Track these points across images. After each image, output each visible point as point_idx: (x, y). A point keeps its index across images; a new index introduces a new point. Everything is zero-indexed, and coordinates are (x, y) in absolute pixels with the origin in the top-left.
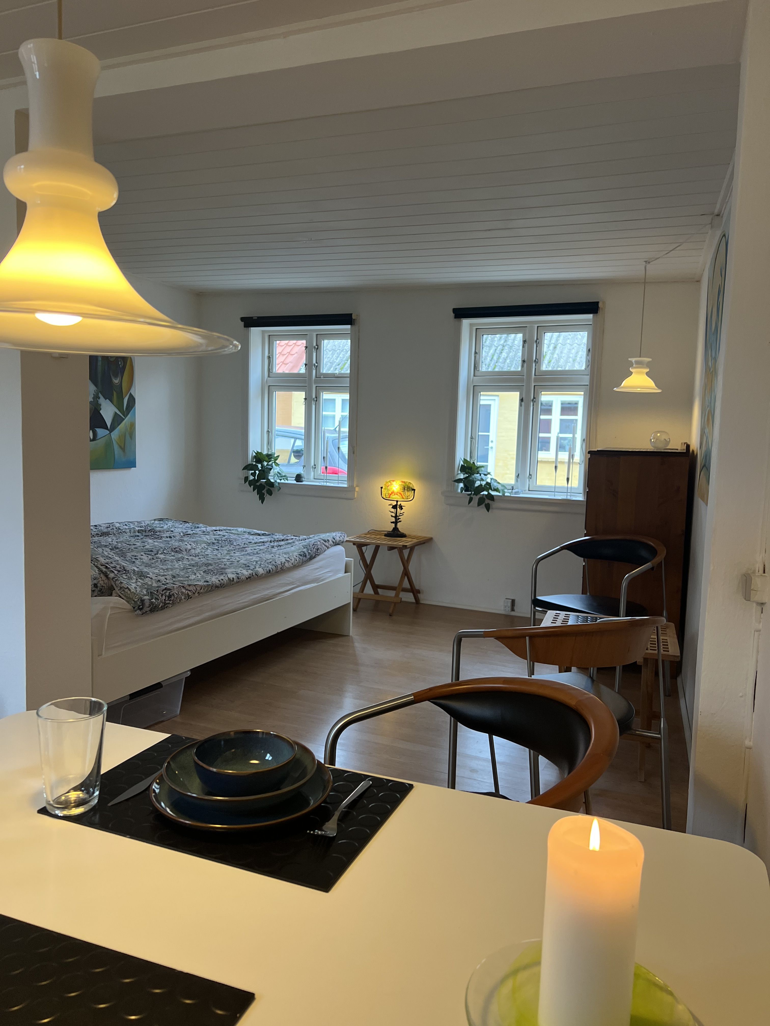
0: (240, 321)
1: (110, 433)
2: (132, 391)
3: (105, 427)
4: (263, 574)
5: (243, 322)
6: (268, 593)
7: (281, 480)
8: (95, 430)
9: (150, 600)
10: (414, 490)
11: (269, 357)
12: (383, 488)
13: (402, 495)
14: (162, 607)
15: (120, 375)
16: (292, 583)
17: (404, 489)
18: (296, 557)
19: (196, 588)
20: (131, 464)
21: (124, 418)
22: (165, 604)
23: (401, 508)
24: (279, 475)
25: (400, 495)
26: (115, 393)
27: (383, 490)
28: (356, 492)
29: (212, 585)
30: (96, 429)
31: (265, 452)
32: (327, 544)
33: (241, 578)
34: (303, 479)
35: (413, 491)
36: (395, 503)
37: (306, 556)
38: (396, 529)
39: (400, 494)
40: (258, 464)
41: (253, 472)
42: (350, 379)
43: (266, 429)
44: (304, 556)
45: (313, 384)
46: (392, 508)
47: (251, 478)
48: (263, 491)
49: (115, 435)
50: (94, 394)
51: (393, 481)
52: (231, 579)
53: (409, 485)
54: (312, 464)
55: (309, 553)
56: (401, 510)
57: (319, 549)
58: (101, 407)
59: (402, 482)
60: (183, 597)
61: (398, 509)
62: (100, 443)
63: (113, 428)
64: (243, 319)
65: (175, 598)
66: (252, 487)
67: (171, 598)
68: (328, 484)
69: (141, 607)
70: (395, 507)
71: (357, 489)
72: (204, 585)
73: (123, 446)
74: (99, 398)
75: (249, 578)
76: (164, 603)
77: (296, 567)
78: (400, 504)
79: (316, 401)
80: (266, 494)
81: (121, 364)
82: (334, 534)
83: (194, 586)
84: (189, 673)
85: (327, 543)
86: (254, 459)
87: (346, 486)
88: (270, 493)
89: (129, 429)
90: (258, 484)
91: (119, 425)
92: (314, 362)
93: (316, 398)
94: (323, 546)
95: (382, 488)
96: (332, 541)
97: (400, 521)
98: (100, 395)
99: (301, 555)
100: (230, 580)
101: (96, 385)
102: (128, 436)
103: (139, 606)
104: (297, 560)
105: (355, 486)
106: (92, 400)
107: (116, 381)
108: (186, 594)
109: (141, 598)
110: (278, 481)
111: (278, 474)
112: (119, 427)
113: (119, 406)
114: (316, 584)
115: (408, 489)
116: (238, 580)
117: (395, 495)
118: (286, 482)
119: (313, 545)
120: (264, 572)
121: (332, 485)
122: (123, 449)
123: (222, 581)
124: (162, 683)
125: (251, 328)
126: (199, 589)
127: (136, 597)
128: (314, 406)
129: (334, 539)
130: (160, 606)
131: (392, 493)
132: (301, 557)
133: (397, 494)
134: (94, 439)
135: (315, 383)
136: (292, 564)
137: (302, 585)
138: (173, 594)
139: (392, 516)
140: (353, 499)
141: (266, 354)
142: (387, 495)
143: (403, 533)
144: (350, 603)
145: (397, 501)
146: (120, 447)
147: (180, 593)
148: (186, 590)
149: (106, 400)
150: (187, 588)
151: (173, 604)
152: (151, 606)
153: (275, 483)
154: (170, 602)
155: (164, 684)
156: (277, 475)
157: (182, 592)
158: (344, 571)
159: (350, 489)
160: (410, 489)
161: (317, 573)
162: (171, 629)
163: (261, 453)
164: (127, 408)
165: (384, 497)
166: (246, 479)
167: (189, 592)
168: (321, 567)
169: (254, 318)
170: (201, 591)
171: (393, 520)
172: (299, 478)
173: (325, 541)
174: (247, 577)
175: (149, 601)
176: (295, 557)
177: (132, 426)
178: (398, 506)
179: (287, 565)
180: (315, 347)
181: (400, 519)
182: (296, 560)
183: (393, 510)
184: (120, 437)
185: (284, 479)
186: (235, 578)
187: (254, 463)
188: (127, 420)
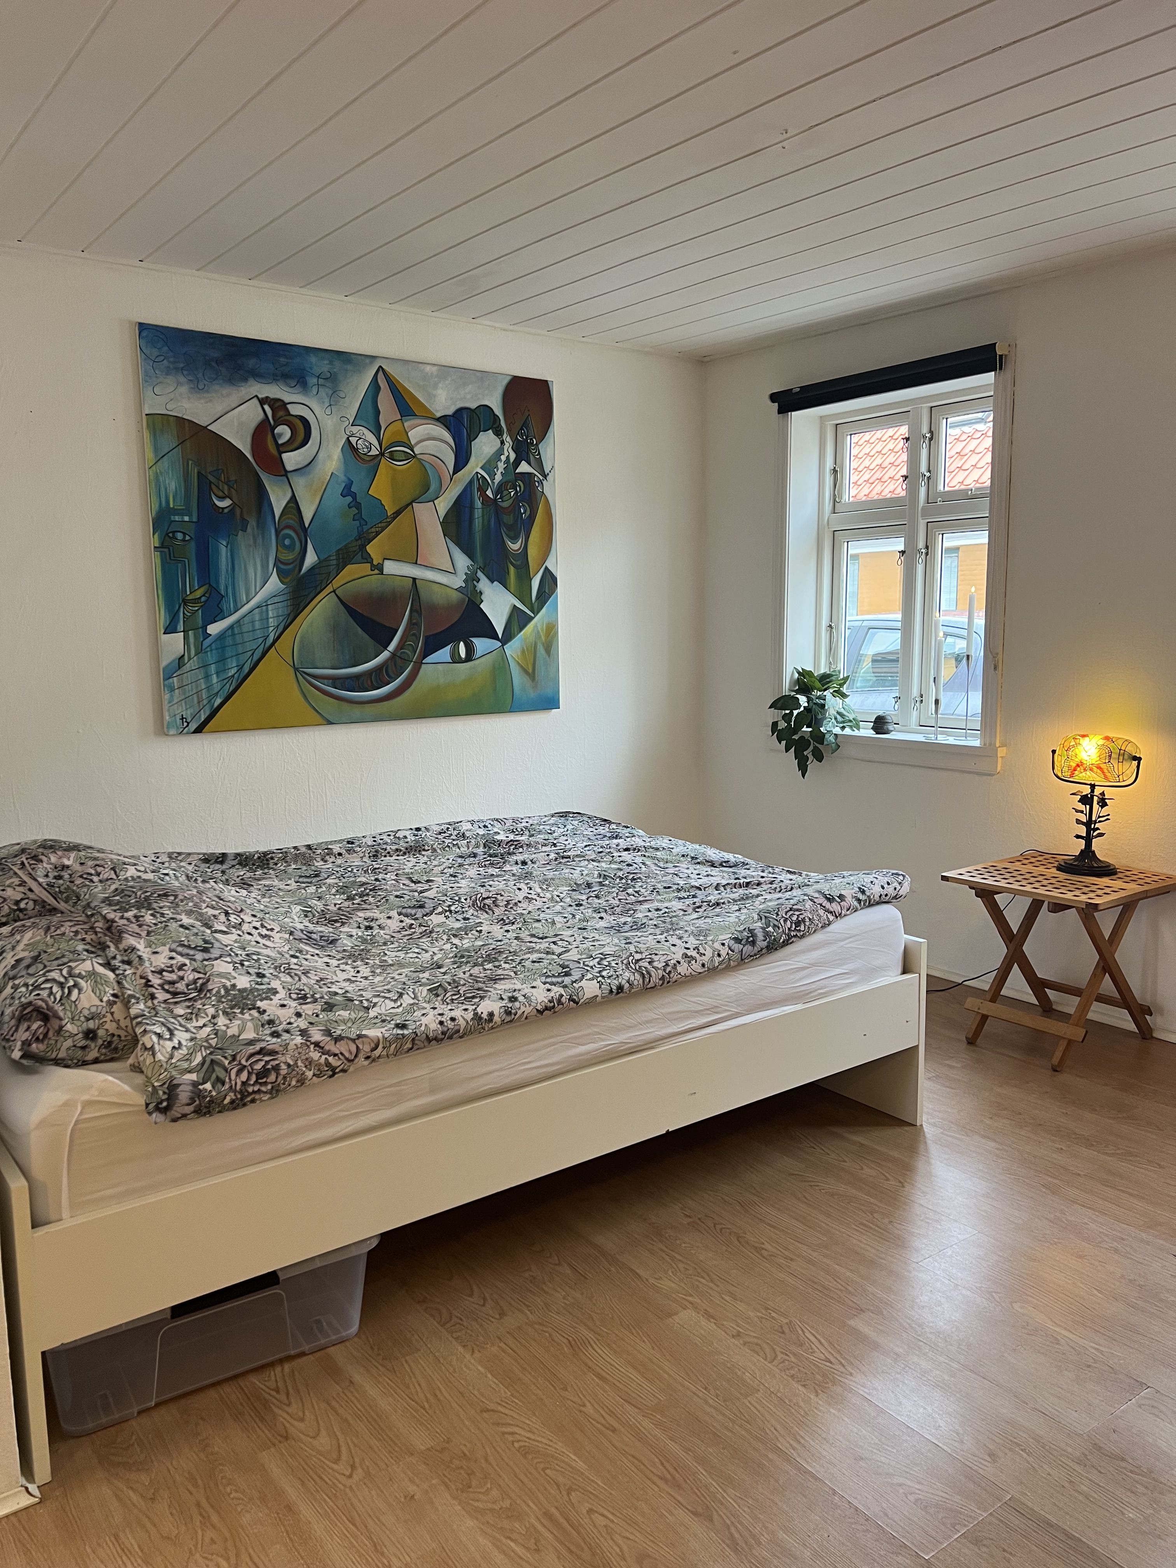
0: (769, 402)
1: (503, 645)
2: (550, 564)
3: (493, 635)
4: (597, 996)
5: (776, 404)
6: (629, 1038)
7: (843, 728)
8: (471, 641)
9: (195, 1084)
10: (1139, 759)
11: (835, 471)
12: (1057, 752)
13: (1103, 772)
14: (232, 1102)
15: (522, 535)
16: (714, 1009)
17: (1110, 756)
18: (720, 947)
19: (357, 1047)
20: (550, 702)
21: (533, 615)
22: (244, 1094)
23: (1103, 803)
24: (843, 720)
25: (1099, 771)
26: (512, 570)
27: (1056, 755)
28: (1000, 760)
29: (413, 1036)
30: (474, 640)
31: (823, 670)
32: (835, 907)
33: (519, 1012)
34: (891, 727)
35: (1135, 763)
36: (1087, 790)
37: (753, 943)
38: (1088, 852)
39: (1099, 768)
40: (798, 696)
41: (787, 712)
42: (991, 500)
43: (825, 622)
44: (748, 942)
45: (920, 518)
46: (1079, 801)
47: (782, 725)
48: (805, 753)
49: (513, 649)
50: (466, 574)
51: (1084, 736)
52: (485, 1016)
53: (1123, 748)
54: (915, 692)
55: (767, 934)
56: (1102, 807)
57: (803, 920)
58: (483, 597)
59: (1107, 738)
60: (309, 1074)
61: (1096, 806)
62: (480, 665)
63: (508, 636)
64: (774, 397)
65: (280, 1078)
66: (784, 743)
67: (267, 1076)
68: (942, 739)
69: (165, 1104)
70: (1086, 800)
71: (1002, 752)
72: (385, 1039)
73: (530, 671)
74: (478, 580)
75: (550, 1010)
76: (241, 1092)
77: (711, 972)
78: (1103, 794)
79: (927, 554)
80: (811, 757)
81: (525, 513)
82: (868, 879)
83: (350, 1042)
84: (374, 1243)
85: (834, 905)
86: (795, 687)
87: (977, 743)
88: (819, 757)
89: (543, 638)
90: (796, 737)
91: (521, 629)
92: (923, 468)
93: (927, 547)
94: (821, 912)
95: (1054, 752)
96: (853, 897)
97: (1101, 835)
98: (480, 574)
99: (737, 940)
100: (480, 1018)
101: (470, 553)
102: (541, 650)
103: (161, 1103)
104: (724, 953)
105: (997, 746)
106: (464, 585)
107: (515, 546)
108: (320, 1064)
109: (172, 1079)
110: (837, 730)
111: (838, 717)
112: (522, 633)
113: (522, 594)
114: (800, 1007)
115: (1121, 758)
116: (508, 1019)
117: (1085, 770)
118: (856, 733)
119: (791, 909)
120: (599, 993)
121: (951, 741)
122: (531, 674)
123: (450, 1025)
124: (280, 1274)
125: (793, 413)
126: (367, 1048)
127: (161, 1077)
128: (920, 568)
129: (863, 892)
130: (227, 1101)
131: (1078, 765)
132: (737, 947)
133: (1091, 770)
134: (470, 657)
135: (924, 515)
136: (703, 965)
137: (749, 1012)
138: (276, 1068)
139: (1078, 822)
140: (992, 775)
141: (829, 464)
142: (1065, 769)
143: (1109, 865)
144: (917, 1047)
145: (1093, 787)
146: (526, 671)
147: (300, 1063)
148: (323, 1054)
149: (492, 582)
150: (327, 1048)
151: (276, 1091)
152: (197, 1102)
153: (827, 736)
154: (263, 1089)
155: (282, 1277)
156: (836, 719)
157: (307, 1059)
158: (900, 970)
159: (987, 752)
160: (1126, 757)
161: (801, 979)
162: (294, 1144)
163: (810, 674)
164: (537, 598)
165: (1060, 775)
166: (775, 725)
167: (331, 1059)
168: (813, 965)
169: (794, 391)
170: (377, 1053)
171: (1083, 830)
172: (880, 725)
173: (830, 900)
174: (539, 1007)
175: (190, 1088)
176: (717, 945)
177: (551, 630)
178: (1095, 799)
179: (683, 969)
180: (924, 437)
181: (1098, 829)
182: (719, 955)
183: (1081, 807)
184: (523, 652)
185: (851, 727)
186: (496, 1013)
187: (793, 694)
188: (539, 620)
